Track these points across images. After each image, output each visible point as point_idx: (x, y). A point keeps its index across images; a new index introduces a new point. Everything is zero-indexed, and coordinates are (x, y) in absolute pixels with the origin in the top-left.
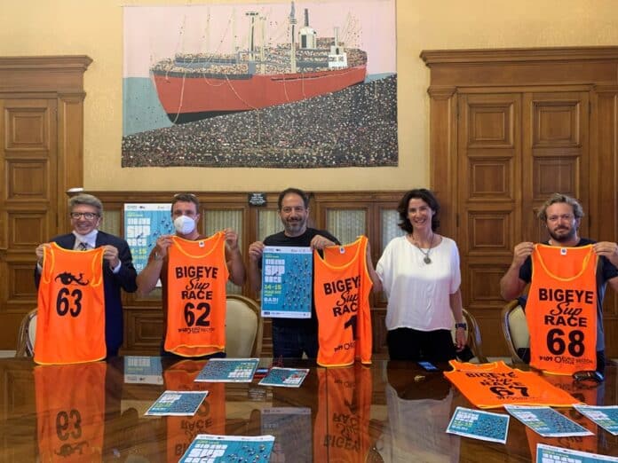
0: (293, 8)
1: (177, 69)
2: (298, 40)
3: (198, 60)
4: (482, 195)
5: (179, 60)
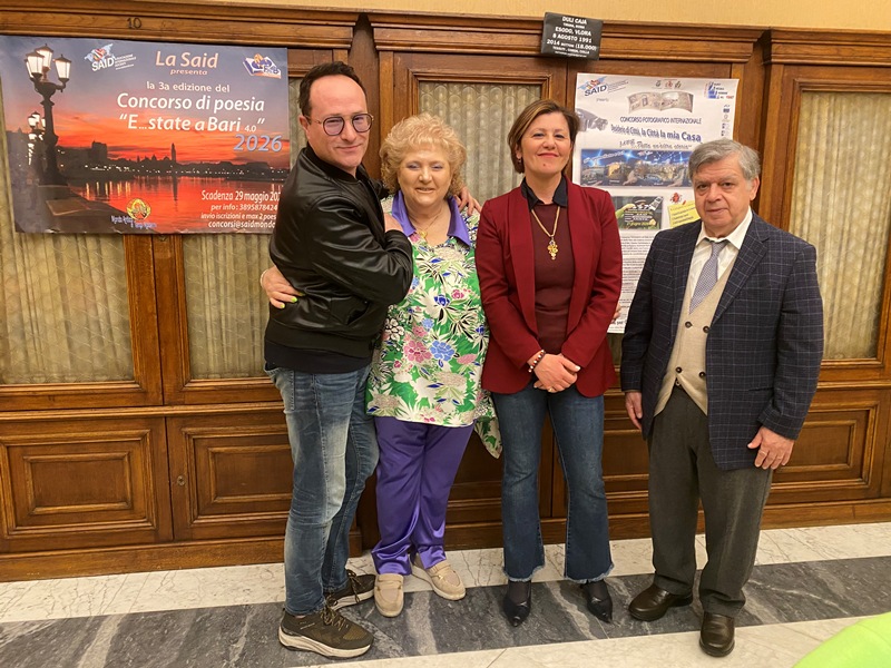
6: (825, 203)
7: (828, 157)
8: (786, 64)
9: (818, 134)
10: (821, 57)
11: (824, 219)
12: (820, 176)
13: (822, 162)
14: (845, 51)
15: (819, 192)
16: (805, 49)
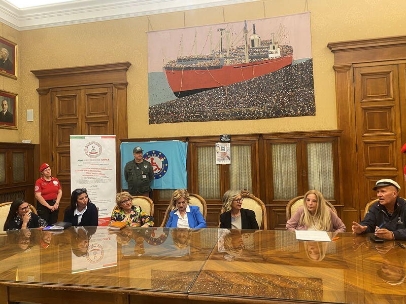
0: (245, 24)
1: (178, 66)
2: (249, 43)
3: (190, 59)
4: (373, 131)
5: (180, 60)
6: (281, 166)
7: (280, 156)
8: (267, 140)
10: (274, 138)
11: (281, 169)
12: (279, 160)
13: (279, 157)
15: (279, 163)
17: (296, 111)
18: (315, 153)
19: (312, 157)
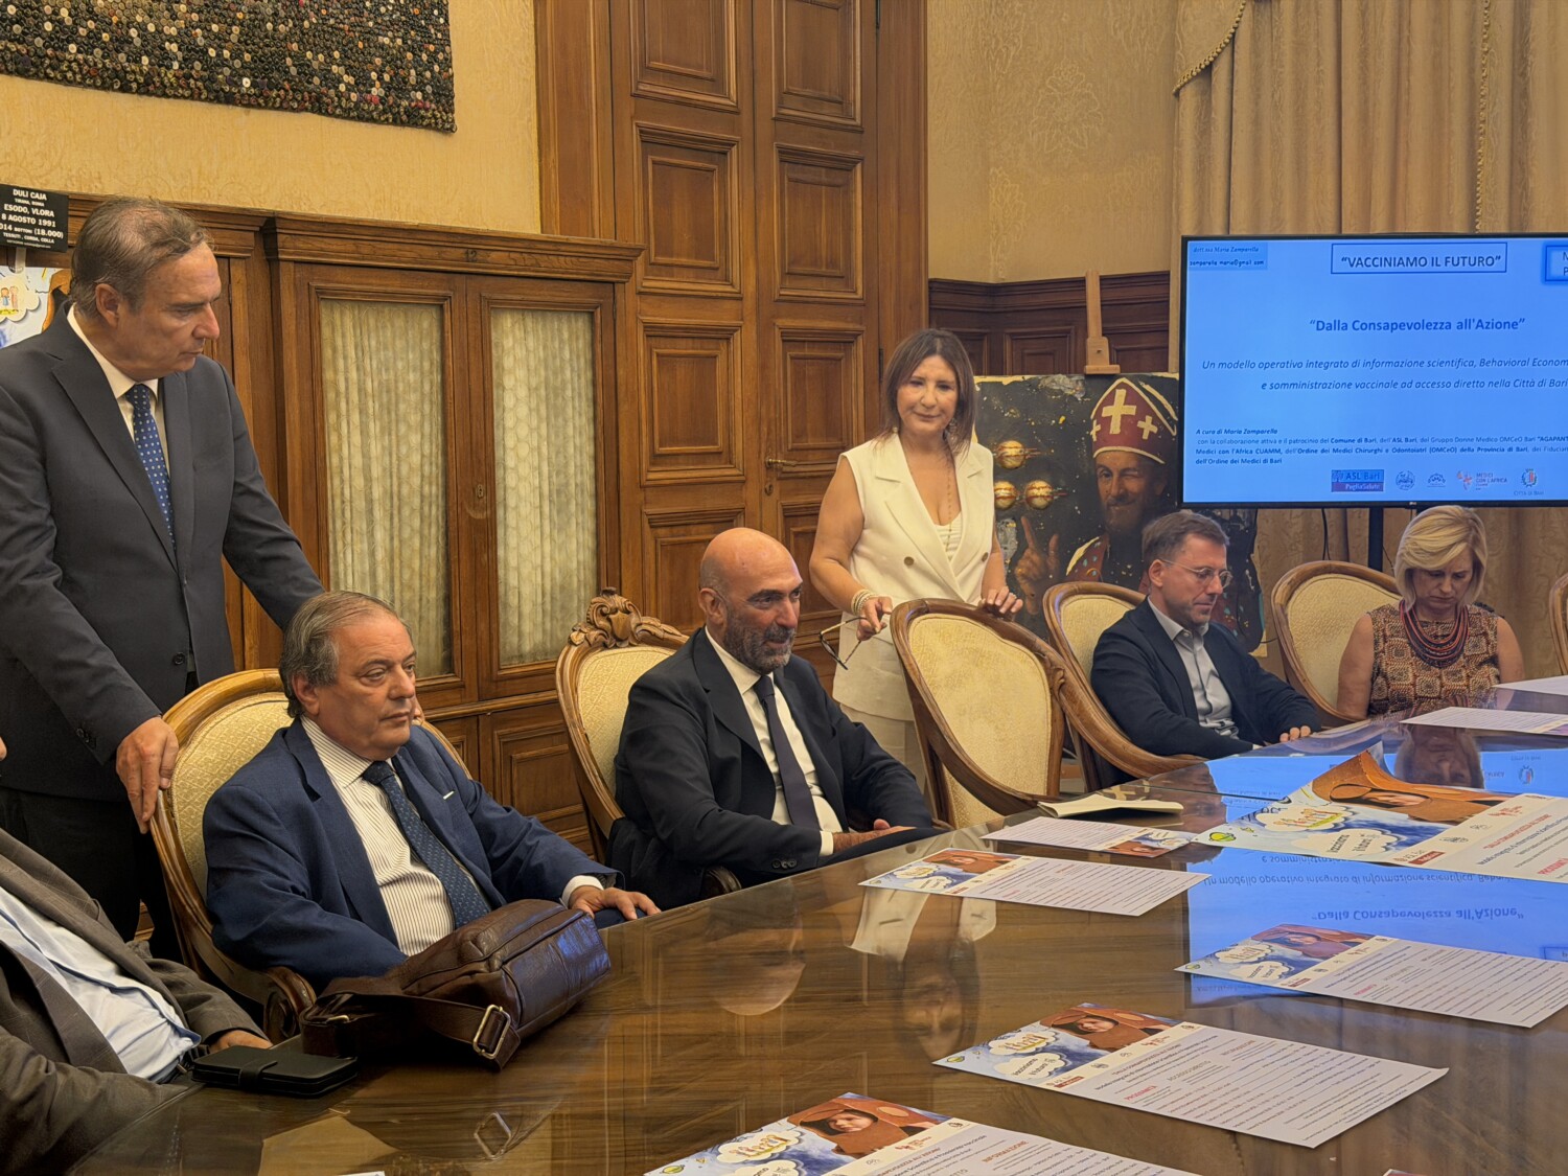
4: (669, 269)
6: (366, 455)
7: (361, 390)
8: (295, 262)
9: (345, 358)
10: (338, 253)
11: (368, 479)
12: (356, 418)
13: (354, 397)
14: (366, 249)
15: (356, 439)
16: (319, 244)
17: (363, 82)
18: (521, 373)
19: (509, 401)
